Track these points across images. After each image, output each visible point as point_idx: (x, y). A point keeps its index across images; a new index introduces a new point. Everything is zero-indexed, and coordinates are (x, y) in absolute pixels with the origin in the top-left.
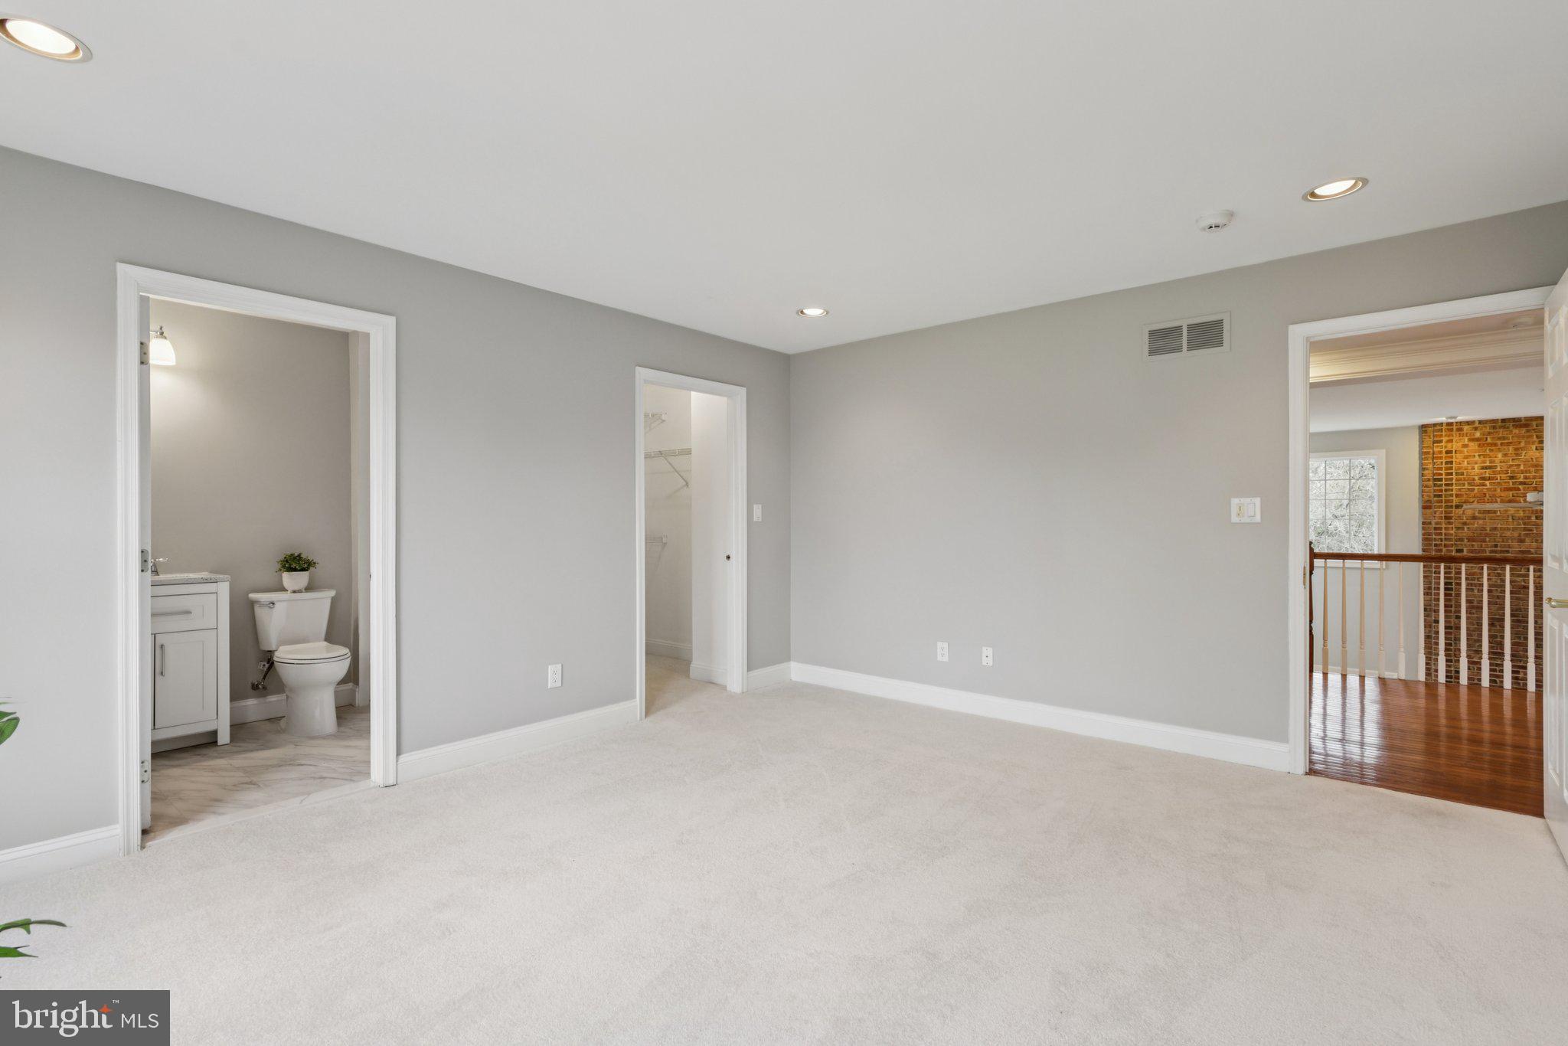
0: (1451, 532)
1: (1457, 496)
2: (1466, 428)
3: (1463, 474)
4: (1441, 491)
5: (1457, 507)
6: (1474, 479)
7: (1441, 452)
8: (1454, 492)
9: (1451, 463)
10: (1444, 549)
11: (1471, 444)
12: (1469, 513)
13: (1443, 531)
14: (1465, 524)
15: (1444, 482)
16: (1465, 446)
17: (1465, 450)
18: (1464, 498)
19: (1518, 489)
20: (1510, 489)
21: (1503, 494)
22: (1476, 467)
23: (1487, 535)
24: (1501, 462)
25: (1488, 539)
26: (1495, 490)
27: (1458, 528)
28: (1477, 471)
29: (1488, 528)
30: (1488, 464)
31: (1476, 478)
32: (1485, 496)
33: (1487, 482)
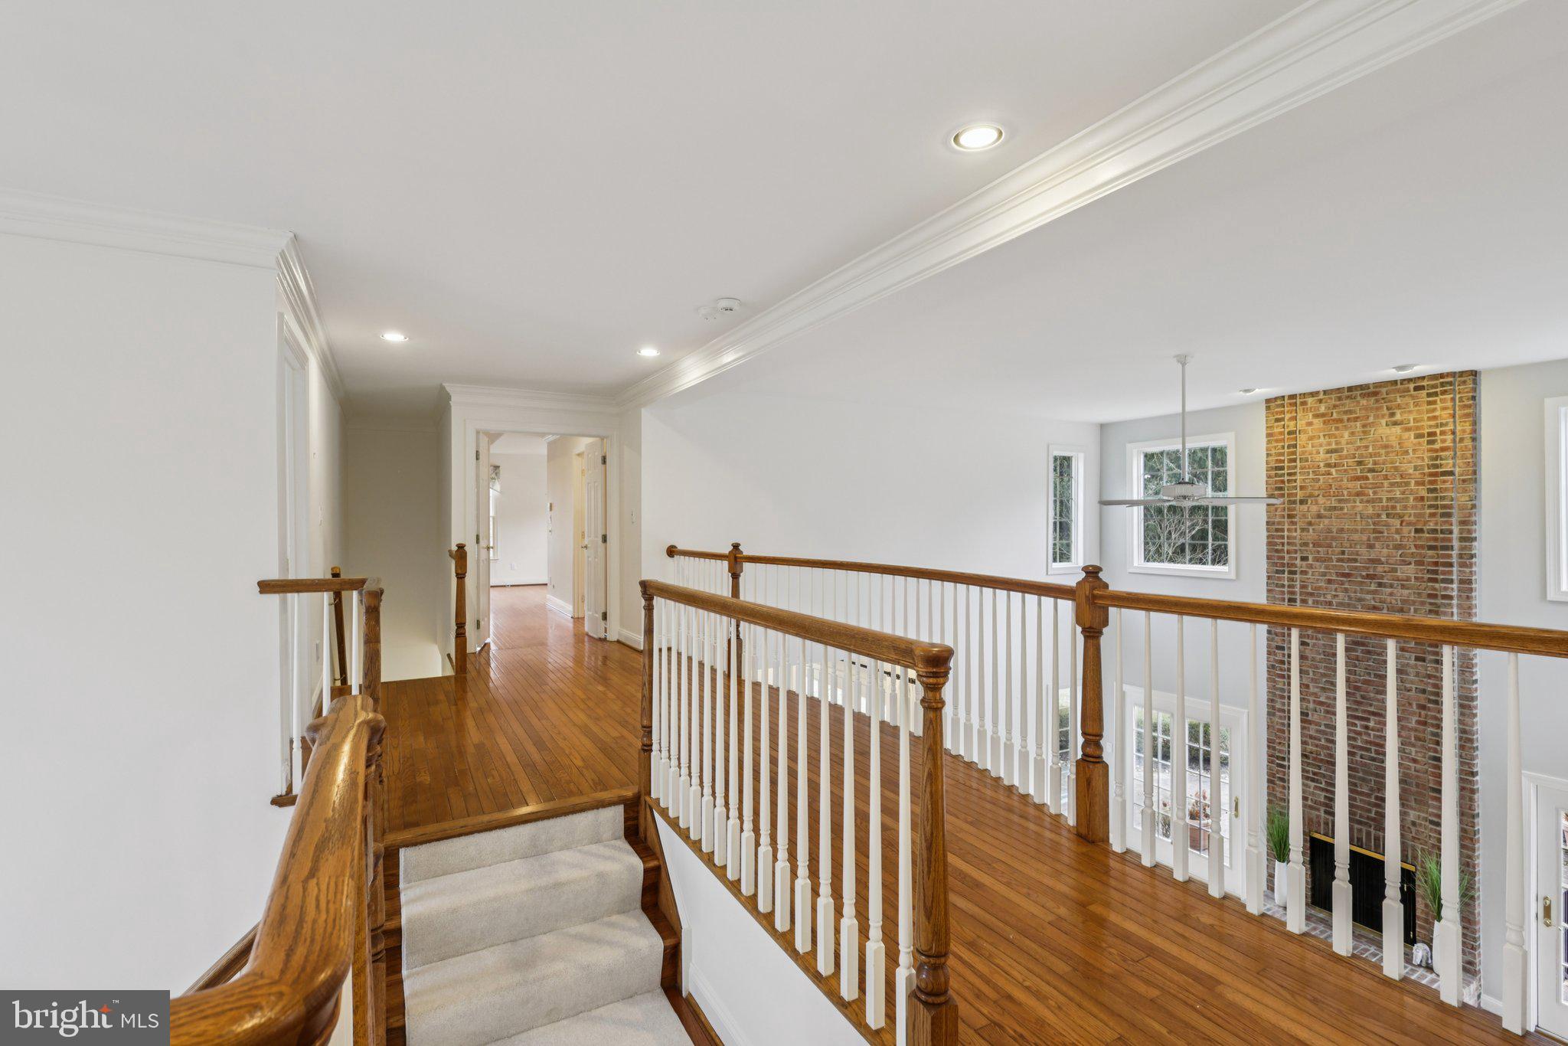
0: (1295, 534)
1: (1302, 488)
2: (1310, 400)
3: (1307, 461)
4: (1283, 482)
5: (1302, 502)
6: (1319, 467)
7: (1282, 433)
8: (1298, 484)
9: (1295, 446)
10: (1287, 556)
11: (1316, 421)
12: (1314, 509)
13: (1286, 533)
14: (1310, 524)
15: (1286, 471)
16: (1310, 424)
17: (1310, 428)
18: (1308, 491)
19: (1367, 478)
20: (1358, 478)
21: (1351, 485)
22: (1321, 450)
23: (1333, 538)
24: (1347, 444)
25: (1334, 544)
26: (1342, 480)
27: (1303, 530)
28: (1322, 455)
29: (1335, 530)
30: (1334, 446)
31: (1322, 464)
32: (1331, 489)
33: (1333, 470)
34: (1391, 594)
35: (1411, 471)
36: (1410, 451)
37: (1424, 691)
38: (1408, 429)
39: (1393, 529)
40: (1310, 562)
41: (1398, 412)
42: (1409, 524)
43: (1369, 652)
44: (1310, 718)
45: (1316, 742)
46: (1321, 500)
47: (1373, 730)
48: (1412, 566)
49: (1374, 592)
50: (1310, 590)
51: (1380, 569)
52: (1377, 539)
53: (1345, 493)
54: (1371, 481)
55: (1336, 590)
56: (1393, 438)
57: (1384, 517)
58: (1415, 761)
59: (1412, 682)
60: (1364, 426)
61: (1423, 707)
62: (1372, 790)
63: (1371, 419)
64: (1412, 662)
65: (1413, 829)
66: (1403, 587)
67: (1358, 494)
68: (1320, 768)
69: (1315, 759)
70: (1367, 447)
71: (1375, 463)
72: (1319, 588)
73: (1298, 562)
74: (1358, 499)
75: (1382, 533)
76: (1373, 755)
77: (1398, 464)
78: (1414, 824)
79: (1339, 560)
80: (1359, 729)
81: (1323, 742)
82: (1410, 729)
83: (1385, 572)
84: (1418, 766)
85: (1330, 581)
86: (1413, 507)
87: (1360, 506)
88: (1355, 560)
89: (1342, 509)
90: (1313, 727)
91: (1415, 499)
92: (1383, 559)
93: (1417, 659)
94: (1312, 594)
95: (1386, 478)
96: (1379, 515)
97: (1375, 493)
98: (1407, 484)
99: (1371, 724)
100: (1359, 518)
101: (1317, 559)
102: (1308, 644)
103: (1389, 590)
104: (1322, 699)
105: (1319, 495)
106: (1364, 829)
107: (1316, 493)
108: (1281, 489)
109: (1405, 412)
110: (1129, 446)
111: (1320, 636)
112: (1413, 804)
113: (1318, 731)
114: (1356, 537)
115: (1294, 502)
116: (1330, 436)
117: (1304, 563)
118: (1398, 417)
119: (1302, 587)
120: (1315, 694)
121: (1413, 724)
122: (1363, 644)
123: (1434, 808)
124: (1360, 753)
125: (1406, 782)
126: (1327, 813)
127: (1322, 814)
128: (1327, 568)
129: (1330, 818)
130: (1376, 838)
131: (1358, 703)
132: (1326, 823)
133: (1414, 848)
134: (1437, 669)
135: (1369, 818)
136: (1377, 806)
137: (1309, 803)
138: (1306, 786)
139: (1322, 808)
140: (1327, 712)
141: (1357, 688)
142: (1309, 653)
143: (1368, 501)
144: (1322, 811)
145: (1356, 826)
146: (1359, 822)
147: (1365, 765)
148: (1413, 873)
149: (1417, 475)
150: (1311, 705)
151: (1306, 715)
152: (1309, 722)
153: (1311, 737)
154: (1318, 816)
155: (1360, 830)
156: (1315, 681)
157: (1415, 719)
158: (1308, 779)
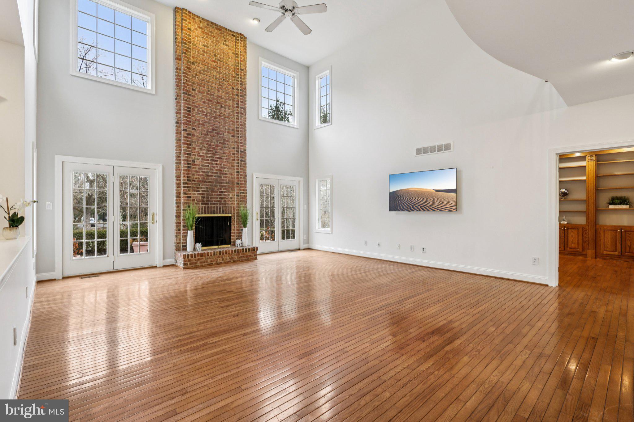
0: (190, 77)
1: (193, 57)
2: (196, 18)
3: (195, 45)
7: (185, 26)
8: (191, 54)
10: (187, 87)
11: (199, 29)
12: (198, 68)
13: (187, 75)
14: (196, 74)
15: (187, 46)
16: (196, 29)
17: (196, 31)
18: (196, 59)
19: (217, 63)
20: (214, 61)
21: (212, 63)
23: (205, 84)
24: (211, 45)
25: (206, 86)
26: (209, 60)
27: (193, 76)
28: (201, 46)
29: (206, 80)
30: (205, 44)
31: (201, 50)
32: (205, 62)
33: (205, 54)
34: (225, 111)
35: (231, 65)
36: (231, 58)
37: (234, 148)
38: (230, 49)
39: (225, 86)
40: (196, 92)
41: (227, 41)
42: (230, 85)
43: (218, 133)
44: (196, 163)
45: (198, 173)
46: (201, 66)
47: (219, 165)
48: (231, 101)
49: (219, 109)
50: (196, 105)
51: (221, 100)
52: (220, 88)
53: (210, 66)
54: (218, 64)
55: (206, 106)
56: (225, 50)
57: (223, 80)
58: (231, 174)
59: (231, 145)
60: (216, 41)
61: (234, 154)
62: (218, 189)
63: (219, 39)
64: (231, 137)
65: (231, 200)
66: (229, 109)
67: (214, 68)
68: (200, 185)
69: (198, 181)
70: (217, 50)
71: (220, 58)
72: (200, 105)
73: (191, 91)
74: (214, 70)
75: (222, 86)
76: (219, 175)
77: (227, 61)
78: (231, 198)
79: (207, 94)
80: (214, 165)
81: (201, 173)
82: (230, 163)
83: (223, 102)
84: (232, 176)
85: (204, 102)
87: (215, 74)
88: (213, 95)
89: (208, 72)
90: (197, 167)
91: (232, 76)
92: (222, 97)
94: (197, 107)
95: (223, 65)
96: (221, 79)
97: (220, 69)
98: (230, 70)
99: (218, 163)
100: (214, 78)
101: (199, 92)
102: (195, 129)
103: (224, 109)
104: (201, 154)
105: (200, 63)
106: (216, 206)
107: (199, 61)
108: (185, 53)
109: (229, 42)
111: (200, 126)
112: (231, 191)
113: (199, 168)
114: (213, 85)
115: (190, 62)
117: (194, 92)
118: (227, 43)
119: (193, 103)
120: (198, 152)
121: (231, 161)
122: (216, 130)
123: (237, 190)
124: (214, 175)
125: (229, 183)
126: (202, 204)
127: (201, 205)
128: (203, 96)
129: (204, 206)
130: (220, 208)
131: (214, 154)
132: (202, 209)
133: (231, 207)
134: (238, 139)
135: (217, 201)
136: (220, 195)
137: (195, 202)
138: (194, 194)
139: (201, 203)
140: (203, 159)
141: (214, 148)
142: (195, 133)
143: (217, 72)
144: (201, 204)
145: (213, 206)
146: (214, 204)
147: (216, 180)
148: (231, 217)
149: (232, 67)
150: (196, 157)
151: (195, 162)
152: (196, 165)
153: (196, 172)
154: (199, 207)
155: (214, 207)
156: (198, 146)
157: (231, 158)
158: (195, 191)
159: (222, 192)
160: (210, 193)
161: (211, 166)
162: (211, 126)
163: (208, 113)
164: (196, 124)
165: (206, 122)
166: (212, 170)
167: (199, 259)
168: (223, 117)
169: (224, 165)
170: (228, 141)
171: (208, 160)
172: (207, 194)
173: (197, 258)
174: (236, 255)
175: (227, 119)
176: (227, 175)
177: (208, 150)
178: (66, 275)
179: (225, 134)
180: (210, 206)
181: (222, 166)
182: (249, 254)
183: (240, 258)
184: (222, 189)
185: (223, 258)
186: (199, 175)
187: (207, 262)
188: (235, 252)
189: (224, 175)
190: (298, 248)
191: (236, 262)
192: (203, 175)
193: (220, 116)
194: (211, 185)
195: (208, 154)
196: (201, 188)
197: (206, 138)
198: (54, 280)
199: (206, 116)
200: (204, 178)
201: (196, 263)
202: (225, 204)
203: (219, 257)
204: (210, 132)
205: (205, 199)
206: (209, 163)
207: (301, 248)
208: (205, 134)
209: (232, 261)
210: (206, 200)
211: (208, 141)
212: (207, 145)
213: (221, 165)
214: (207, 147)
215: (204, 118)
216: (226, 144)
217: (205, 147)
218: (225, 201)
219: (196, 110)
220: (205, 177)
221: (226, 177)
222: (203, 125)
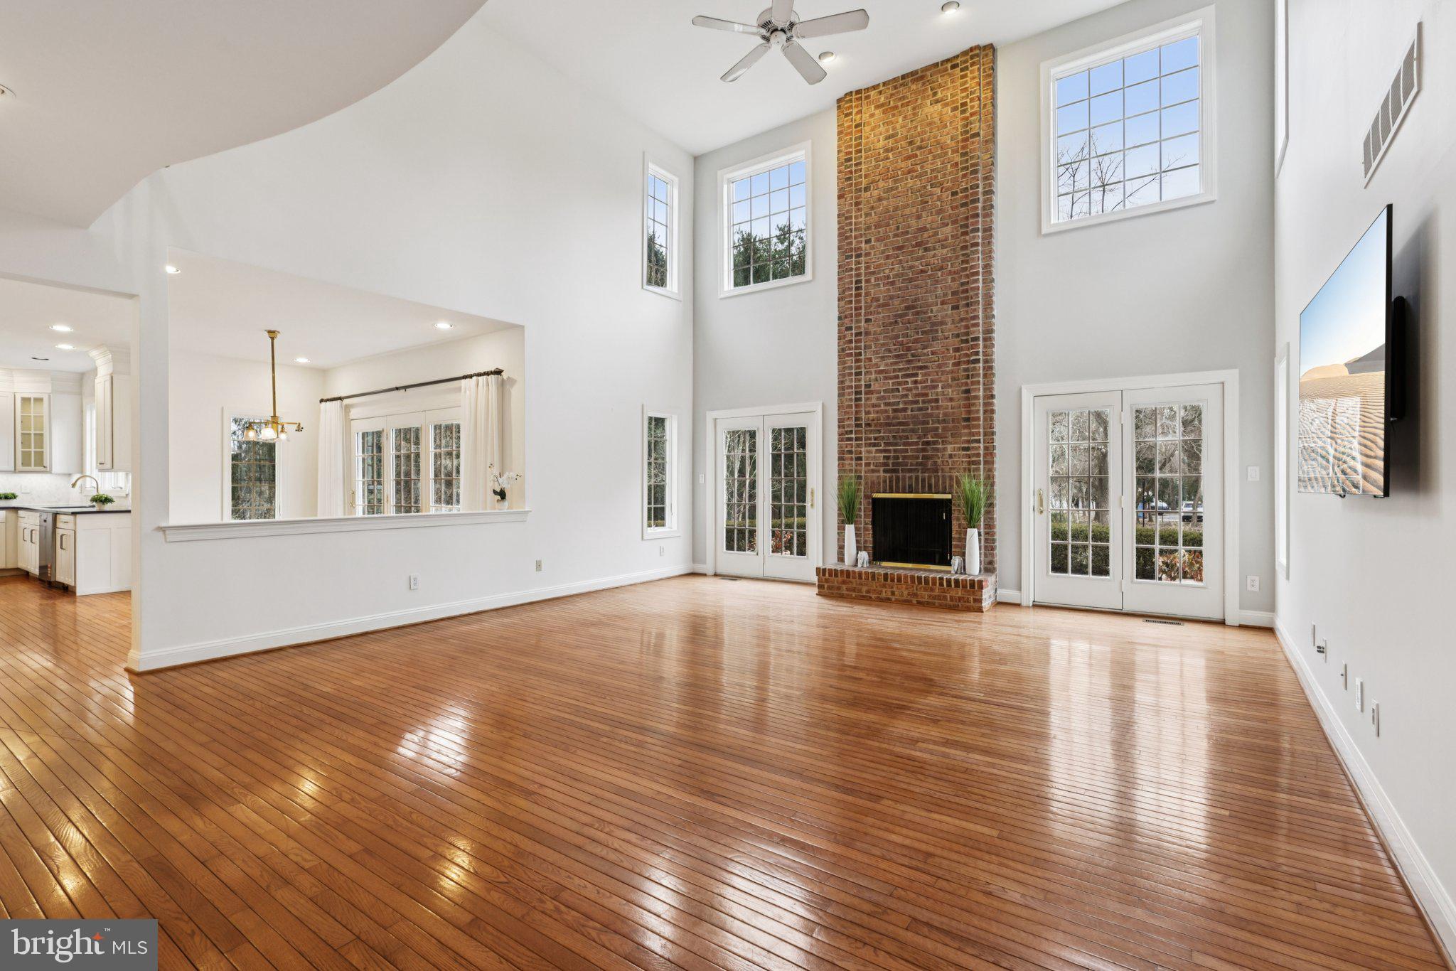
0: (860, 220)
2: (872, 93)
3: (870, 150)
4: (851, 172)
5: (866, 189)
6: (879, 154)
7: (850, 127)
8: (863, 173)
9: (861, 138)
10: (854, 241)
11: (877, 112)
12: (875, 193)
13: (853, 220)
14: (872, 208)
15: (853, 162)
16: (872, 115)
17: (872, 120)
18: (871, 178)
19: (916, 156)
20: (909, 158)
21: (903, 165)
22: (881, 137)
23: (891, 217)
24: (901, 128)
25: (891, 222)
26: (897, 162)
27: (867, 215)
28: (882, 143)
29: (891, 209)
30: (891, 132)
31: (882, 151)
32: (888, 172)
34: (934, 256)
35: (949, 142)
36: (948, 124)
37: (957, 336)
38: (946, 105)
39: (935, 197)
40: (873, 243)
41: (939, 90)
42: (948, 189)
43: (918, 313)
44: (872, 388)
45: (877, 409)
46: (881, 184)
47: (920, 383)
48: (950, 226)
49: (922, 258)
50: (872, 269)
51: (926, 235)
52: (923, 209)
53: (900, 173)
54: (919, 157)
55: (892, 264)
56: (935, 115)
57: (929, 187)
59: (950, 330)
60: (914, 109)
61: (957, 350)
62: (919, 438)
63: (919, 101)
64: (950, 312)
65: (950, 461)
66: (943, 247)
67: (909, 172)
68: (880, 432)
69: (876, 425)
70: (916, 127)
71: (922, 141)
72: (879, 266)
73: (863, 245)
74: (909, 176)
75: (927, 202)
76: (921, 405)
77: (939, 138)
78: (951, 456)
79: (896, 236)
80: (910, 385)
81: (882, 407)
82: (948, 373)
83: (930, 237)
84: (953, 403)
85: (888, 257)
86: (951, 173)
87: (911, 183)
88: (907, 233)
89: (897, 188)
90: (875, 396)
91: (952, 166)
92: (928, 226)
93: (953, 308)
94: (873, 273)
95: (930, 152)
96: (925, 187)
97: (922, 167)
98: (946, 154)
99: (919, 378)
100: (910, 194)
101: (878, 240)
102: (871, 320)
103: (933, 252)
104: (882, 368)
105: (879, 180)
106: (914, 475)
107: (877, 178)
108: (849, 179)
109: (944, 90)
110: (719, 173)
111: (880, 310)
112: (950, 439)
113: (878, 398)
114: (907, 211)
115: (860, 190)
116: (888, 123)
117: (868, 245)
119: (867, 268)
120: (877, 365)
121: (950, 368)
122: (913, 307)
123: (966, 435)
124: (910, 407)
125: (944, 421)
126: (885, 471)
127: (882, 474)
128: (885, 245)
129: (888, 475)
130: (923, 480)
131: (909, 362)
132: (885, 482)
133: (951, 478)
134: (967, 312)
135: (917, 464)
136: (924, 450)
137: (872, 467)
138: (869, 452)
139: (882, 469)
140: (886, 378)
141: (909, 349)
142: (872, 329)
143: (917, 177)
144: (882, 471)
145: (908, 475)
146: (910, 471)
147: (914, 417)
148: (949, 501)
149: (953, 144)
150: (873, 376)
151: (870, 386)
152: (871, 392)
153: (873, 406)
154: (878, 477)
155: (910, 478)
156: (876, 352)
157: (951, 362)
158: (870, 445)
159: (928, 443)
160: (902, 447)
161: (903, 389)
162: (903, 301)
163: (897, 276)
164: (872, 309)
165: (891, 298)
166: (906, 396)
167: (844, 582)
168: (929, 273)
169: (932, 381)
170: (942, 323)
171: (897, 377)
172: (895, 451)
173: (840, 579)
174: (925, 590)
175: (939, 273)
176: (940, 403)
177: (897, 356)
178: (719, 572)
179: (935, 309)
180: (900, 475)
181: (929, 384)
182: (960, 594)
183: (934, 597)
184: (929, 436)
185: (894, 589)
186: (877, 412)
187: (860, 591)
188: (920, 582)
189: (933, 404)
190: (1217, 616)
191: (923, 605)
192: (886, 411)
193: (922, 271)
194: (903, 431)
195: (896, 363)
196: (883, 438)
197: (893, 330)
198: (705, 575)
199: (893, 283)
200: (888, 417)
201: (839, 588)
202: (937, 471)
203: (884, 586)
204: (901, 316)
205: (891, 461)
206: (899, 384)
207: (1228, 622)
208: (891, 323)
209: (915, 602)
210: (893, 463)
211: (897, 336)
212: (895, 345)
213: (926, 381)
214: (895, 350)
215: (889, 289)
216: (937, 331)
217: (889, 351)
218: (935, 463)
219: (873, 280)
220: (891, 414)
221: (937, 408)
222: (887, 305)
